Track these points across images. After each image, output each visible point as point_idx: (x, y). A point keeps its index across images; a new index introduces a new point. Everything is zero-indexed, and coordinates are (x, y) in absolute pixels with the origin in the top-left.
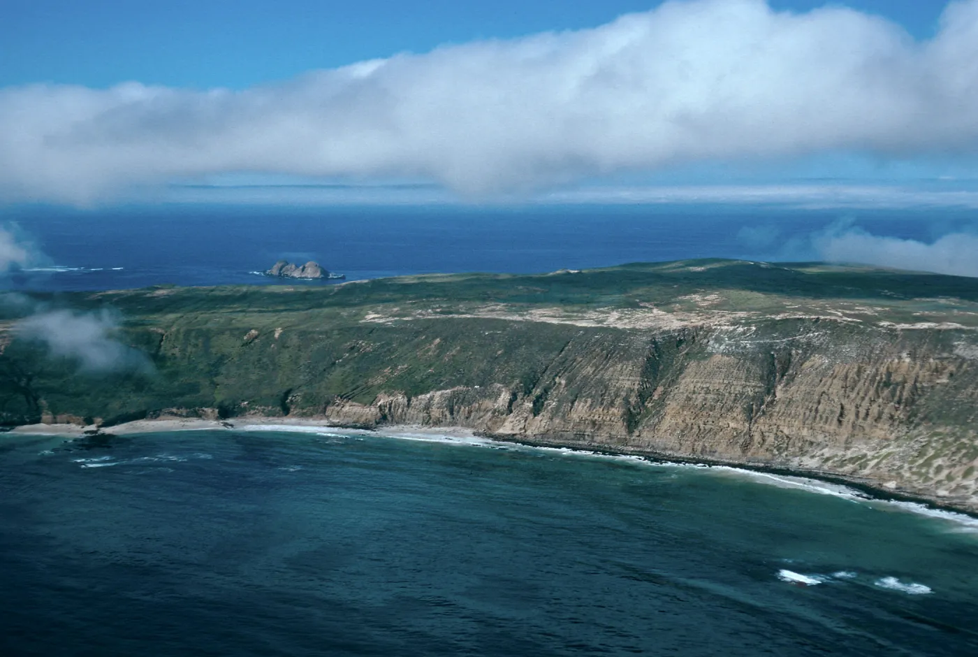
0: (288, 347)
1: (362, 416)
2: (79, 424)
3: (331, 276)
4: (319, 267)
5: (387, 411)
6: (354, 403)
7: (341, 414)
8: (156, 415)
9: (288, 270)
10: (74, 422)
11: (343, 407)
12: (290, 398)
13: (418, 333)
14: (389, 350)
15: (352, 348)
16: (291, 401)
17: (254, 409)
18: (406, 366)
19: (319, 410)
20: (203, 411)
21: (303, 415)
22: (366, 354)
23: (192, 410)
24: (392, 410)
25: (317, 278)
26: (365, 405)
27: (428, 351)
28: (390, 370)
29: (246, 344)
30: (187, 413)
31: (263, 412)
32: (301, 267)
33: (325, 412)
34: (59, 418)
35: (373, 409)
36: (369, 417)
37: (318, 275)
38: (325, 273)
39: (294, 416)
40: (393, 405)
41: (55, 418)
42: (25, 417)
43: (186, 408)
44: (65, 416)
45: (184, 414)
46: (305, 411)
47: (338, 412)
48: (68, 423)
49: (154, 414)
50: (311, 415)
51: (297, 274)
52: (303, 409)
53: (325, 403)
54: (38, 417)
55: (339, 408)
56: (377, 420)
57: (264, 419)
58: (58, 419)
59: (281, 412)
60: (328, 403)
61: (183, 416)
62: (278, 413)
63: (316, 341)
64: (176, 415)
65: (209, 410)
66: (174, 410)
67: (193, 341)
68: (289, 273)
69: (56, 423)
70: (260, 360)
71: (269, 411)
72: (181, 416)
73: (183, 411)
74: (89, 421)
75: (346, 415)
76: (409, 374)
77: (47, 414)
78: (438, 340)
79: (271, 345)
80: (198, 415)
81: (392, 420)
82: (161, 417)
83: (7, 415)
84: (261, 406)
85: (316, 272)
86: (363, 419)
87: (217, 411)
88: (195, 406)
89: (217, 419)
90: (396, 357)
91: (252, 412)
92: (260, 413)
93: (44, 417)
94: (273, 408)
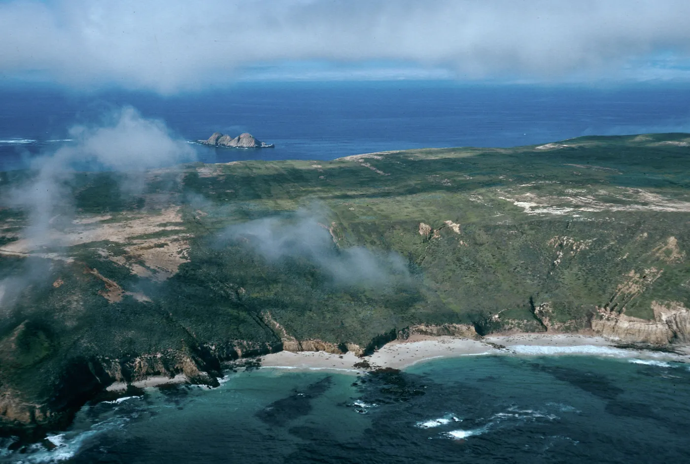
0: (481, 245)
1: (649, 334)
2: (333, 352)
3: (263, 146)
4: (253, 138)
5: (675, 327)
6: (633, 318)
7: (620, 331)
8: (406, 337)
9: (224, 141)
10: (324, 350)
11: (617, 322)
12: (538, 308)
13: (633, 230)
14: (610, 249)
15: (561, 245)
16: (541, 312)
17: (508, 323)
18: (654, 270)
19: (584, 324)
20: (455, 328)
21: (567, 330)
22: (584, 253)
23: (442, 326)
24: (679, 326)
25: (252, 147)
26: (649, 320)
27: (668, 253)
28: (638, 275)
29: (427, 239)
30: (438, 331)
31: (519, 327)
32: (237, 138)
33: (591, 326)
34: (304, 344)
35: (660, 326)
36: (659, 335)
37: (252, 144)
38: (258, 143)
39: (557, 331)
40: (678, 319)
41: (300, 344)
42: (267, 344)
43: (436, 325)
44: (312, 343)
45: (435, 332)
46: (567, 325)
47: (613, 328)
48: (317, 350)
49: (404, 333)
50: (576, 330)
51: (233, 144)
52: (564, 323)
53: (587, 316)
54: (279, 343)
55: (613, 323)
56: (670, 339)
57: (526, 336)
58: (304, 347)
59: (540, 327)
60: (590, 316)
61: (435, 334)
62: (537, 328)
63: (510, 237)
64: (426, 333)
65: (463, 328)
66: (423, 327)
67: (366, 236)
68: (225, 143)
69: (302, 350)
70: (459, 260)
71: (526, 325)
72: (431, 334)
73: (434, 328)
74: (344, 349)
75: (628, 332)
76: (668, 280)
77: (290, 340)
78: (672, 240)
79: (458, 241)
80: (452, 334)
81: (684, 339)
82: (411, 337)
83: (248, 344)
84: (514, 320)
85: (251, 142)
86: (653, 338)
87: (473, 328)
88: (443, 322)
89: (476, 338)
90: (627, 257)
91: (507, 327)
92: (517, 328)
93: (286, 343)
94: (527, 322)
